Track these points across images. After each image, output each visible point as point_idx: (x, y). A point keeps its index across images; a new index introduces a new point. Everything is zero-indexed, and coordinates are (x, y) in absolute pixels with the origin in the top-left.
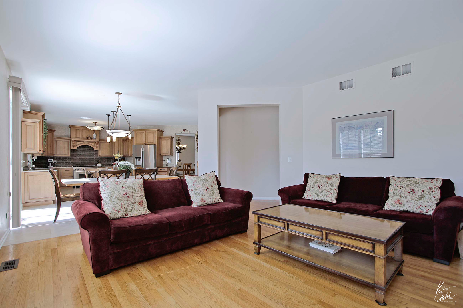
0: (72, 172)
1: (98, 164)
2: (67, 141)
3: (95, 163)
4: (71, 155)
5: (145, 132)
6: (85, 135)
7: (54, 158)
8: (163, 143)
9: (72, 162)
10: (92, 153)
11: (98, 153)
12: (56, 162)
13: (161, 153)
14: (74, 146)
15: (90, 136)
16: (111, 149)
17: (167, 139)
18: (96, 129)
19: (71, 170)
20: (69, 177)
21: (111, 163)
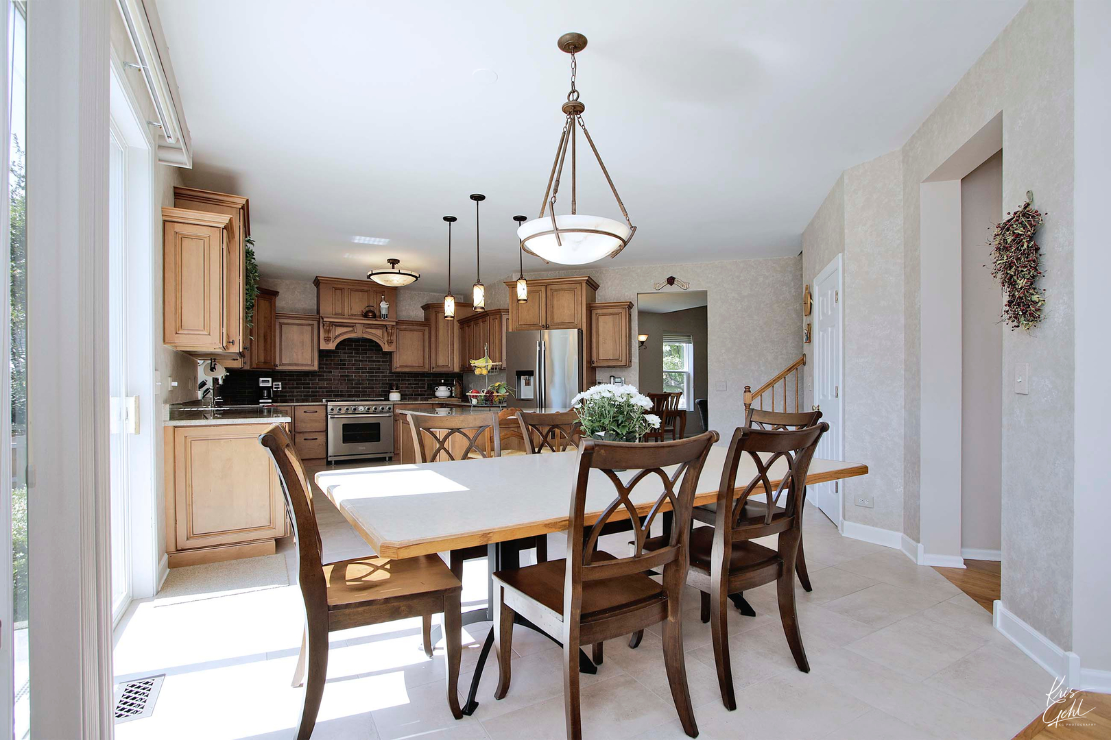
0: (324, 418)
1: (390, 392)
2: (309, 325)
3: (383, 391)
4: (319, 368)
5: (543, 289)
6: (357, 305)
7: (276, 375)
8: (601, 324)
9: (320, 388)
10: (374, 361)
11: (391, 361)
12: (280, 386)
13: (594, 359)
14: (328, 340)
15: (372, 309)
16: (427, 349)
17: (615, 311)
18: (396, 280)
19: (321, 413)
20: (317, 433)
21: (425, 391)
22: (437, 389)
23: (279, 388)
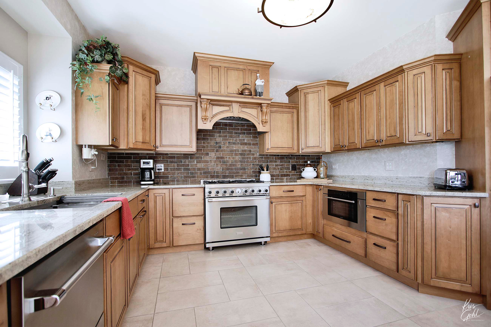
0: (202, 201)
1: (260, 174)
2: (188, 106)
3: (254, 172)
4: (197, 150)
6: (234, 83)
7: (156, 157)
9: (199, 169)
10: (246, 144)
11: (262, 144)
12: (163, 168)
14: (205, 119)
15: (248, 86)
16: (296, 129)
20: (195, 218)
21: (290, 172)
22: (303, 170)
23: (161, 169)
